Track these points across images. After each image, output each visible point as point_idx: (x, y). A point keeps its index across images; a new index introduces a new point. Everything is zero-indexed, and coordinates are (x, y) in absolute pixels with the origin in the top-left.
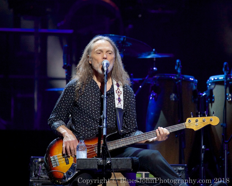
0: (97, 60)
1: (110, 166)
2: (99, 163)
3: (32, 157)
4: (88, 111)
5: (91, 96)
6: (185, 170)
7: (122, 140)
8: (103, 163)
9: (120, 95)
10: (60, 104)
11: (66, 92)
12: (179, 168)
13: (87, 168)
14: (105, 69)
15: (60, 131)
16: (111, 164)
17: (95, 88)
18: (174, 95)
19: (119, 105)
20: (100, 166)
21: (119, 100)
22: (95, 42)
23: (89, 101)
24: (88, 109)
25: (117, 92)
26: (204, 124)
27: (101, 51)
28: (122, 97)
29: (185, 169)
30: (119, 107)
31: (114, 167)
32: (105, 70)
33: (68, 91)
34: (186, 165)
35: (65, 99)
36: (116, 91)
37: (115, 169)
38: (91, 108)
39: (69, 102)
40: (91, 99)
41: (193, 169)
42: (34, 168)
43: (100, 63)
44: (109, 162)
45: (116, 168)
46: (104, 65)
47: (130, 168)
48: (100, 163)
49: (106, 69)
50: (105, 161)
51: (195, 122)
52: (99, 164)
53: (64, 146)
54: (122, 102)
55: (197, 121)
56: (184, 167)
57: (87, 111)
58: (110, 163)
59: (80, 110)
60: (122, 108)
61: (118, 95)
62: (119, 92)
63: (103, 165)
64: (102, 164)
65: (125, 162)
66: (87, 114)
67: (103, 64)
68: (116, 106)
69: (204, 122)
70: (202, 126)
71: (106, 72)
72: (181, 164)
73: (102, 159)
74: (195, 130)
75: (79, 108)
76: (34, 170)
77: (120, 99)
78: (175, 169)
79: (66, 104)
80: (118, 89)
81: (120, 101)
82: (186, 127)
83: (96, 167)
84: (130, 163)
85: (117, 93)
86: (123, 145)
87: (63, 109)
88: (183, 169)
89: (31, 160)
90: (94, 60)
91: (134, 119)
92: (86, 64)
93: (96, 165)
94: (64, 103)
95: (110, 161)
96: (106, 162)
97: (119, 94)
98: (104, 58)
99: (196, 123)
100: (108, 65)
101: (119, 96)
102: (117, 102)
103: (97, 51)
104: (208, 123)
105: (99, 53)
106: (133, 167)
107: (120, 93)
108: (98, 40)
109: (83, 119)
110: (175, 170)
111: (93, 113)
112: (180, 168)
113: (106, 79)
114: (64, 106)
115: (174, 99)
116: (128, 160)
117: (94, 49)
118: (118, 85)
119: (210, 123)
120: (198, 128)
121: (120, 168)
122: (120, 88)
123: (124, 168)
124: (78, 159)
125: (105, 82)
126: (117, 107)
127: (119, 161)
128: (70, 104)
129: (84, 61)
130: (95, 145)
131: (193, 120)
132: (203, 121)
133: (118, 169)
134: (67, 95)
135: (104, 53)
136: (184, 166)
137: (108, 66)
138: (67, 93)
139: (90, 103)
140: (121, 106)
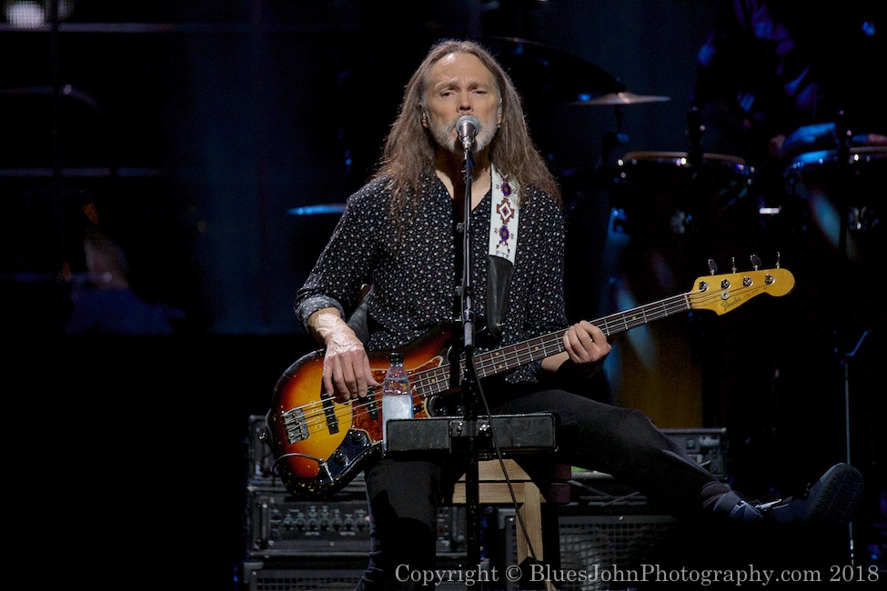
0: (443, 115)
1: (490, 439)
2: (455, 430)
3: (252, 417)
4: (421, 272)
5: (428, 227)
6: (721, 446)
7: (497, 354)
8: (468, 430)
9: (508, 220)
10: (335, 251)
11: (352, 217)
12: (704, 438)
13: (419, 447)
14: (466, 143)
15: (318, 330)
16: (492, 435)
17: (440, 205)
18: (682, 216)
19: (503, 248)
20: (456, 441)
21: (505, 234)
22: (434, 60)
23: (422, 241)
24: (424, 267)
25: (501, 209)
26: (745, 294)
27: (454, 87)
28: (513, 227)
29: (721, 441)
30: (500, 255)
31: (500, 441)
32: (466, 146)
33: (359, 214)
34: (724, 430)
35: (349, 237)
36: (498, 206)
37: (504, 448)
38: (430, 263)
39: (359, 245)
40: (429, 237)
41: (748, 441)
42: (260, 451)
43: (451, 123)
44: (484, 426)
45: (509, 444)
46: (462, 133)
47: (551, 442)
48: (458, 430)
49: (468, 142)
50: (474, 425)
51: (720, 288)
52: (456, 434)
53: (327, 372)
54: (512, 243)
55: (724, 285)
56: (718, 437)
57: (419, 271)
58: (489, 430)
59: (397, 269)
60: (512, 259)
61: (502, 218)
62: (505, 211)
63: (467, 438)
64: (464, 433)
65: (534, 426)
66: (420, 280)
67: (461, 128)
68: (492, 251)
69: (746, 289)
70: (740, 299)
71: (470, 154)
72: (710, 427)
73: (464, 419)
74: (719, 314)
75: (395, 264)
76: (260, 457)
77: (508, 232)
78: (691, 443)
79: (350, 251)
80: (503, 202)
81: (507, 237)
82: (690, 304)
83: (447, 444)
84: (551, 427)
85: (498, 212)
86: (501, 367)
87: (343, 267)
88: (717, 441)
89: (250, 428)
90: (434, 115)
91: (552, 294)
92: (414, 131)
93: (447, 438)
94: (347, 248)
95: (489, 423)
96: (474, 430)
97: (505, 218)
98: (462, 108)
99: (723, 293)
100: (473, 130)
101: (506, 222)
102: (495, 238)
103: (443, 86)
104: (761, 291)
105: (447, 94)
106: (558, 441)
107: (510, 213)
108: (443, 54)
109: (406, 298)
110: (691, 446)
111: (439, 278)
112: (708, 441)
113: (471, 174)
114: (346, 256)
115: (682, 229)
116: (543, 420)
117: (434, 83)
118: (507, 190)
119: (766, 291)
120: (729, 305)
121: (519, 445)
122: (510, 199)
123: (531, 443)
124: (391, 421)
125: (467, 183)
126: (495, 254)
127: (516, 424)
128: (364, 250)
129: (409, 121)
130: (416, 371)
131: (713, 281)
132: (744, 284)
133: (512, 448)
134: (355, 225)
135: (464, 91)
136: (720, 434)
137: (476, 135)
138: (355, 219)
139: (427, 249)
140: (506, 252)
